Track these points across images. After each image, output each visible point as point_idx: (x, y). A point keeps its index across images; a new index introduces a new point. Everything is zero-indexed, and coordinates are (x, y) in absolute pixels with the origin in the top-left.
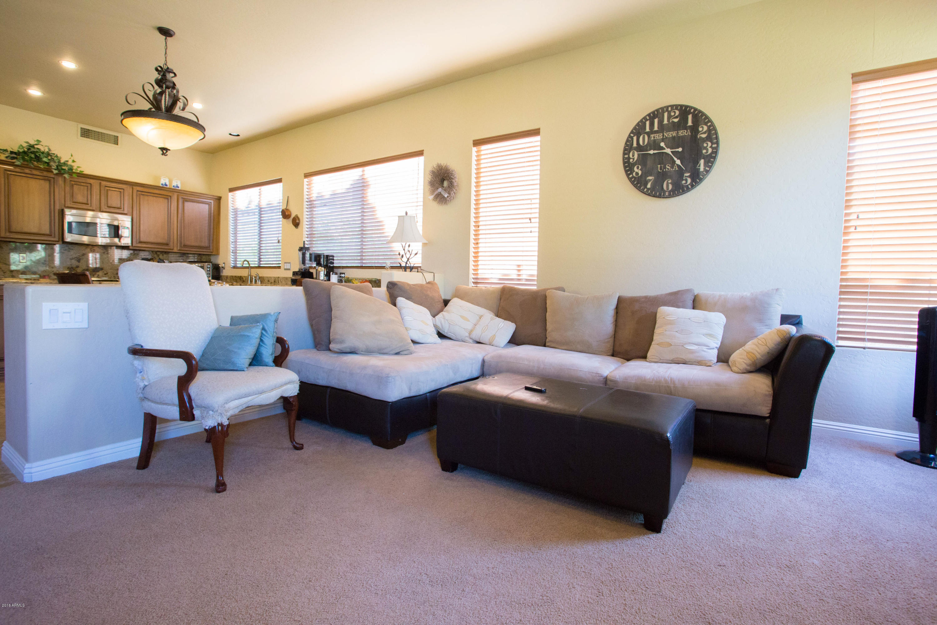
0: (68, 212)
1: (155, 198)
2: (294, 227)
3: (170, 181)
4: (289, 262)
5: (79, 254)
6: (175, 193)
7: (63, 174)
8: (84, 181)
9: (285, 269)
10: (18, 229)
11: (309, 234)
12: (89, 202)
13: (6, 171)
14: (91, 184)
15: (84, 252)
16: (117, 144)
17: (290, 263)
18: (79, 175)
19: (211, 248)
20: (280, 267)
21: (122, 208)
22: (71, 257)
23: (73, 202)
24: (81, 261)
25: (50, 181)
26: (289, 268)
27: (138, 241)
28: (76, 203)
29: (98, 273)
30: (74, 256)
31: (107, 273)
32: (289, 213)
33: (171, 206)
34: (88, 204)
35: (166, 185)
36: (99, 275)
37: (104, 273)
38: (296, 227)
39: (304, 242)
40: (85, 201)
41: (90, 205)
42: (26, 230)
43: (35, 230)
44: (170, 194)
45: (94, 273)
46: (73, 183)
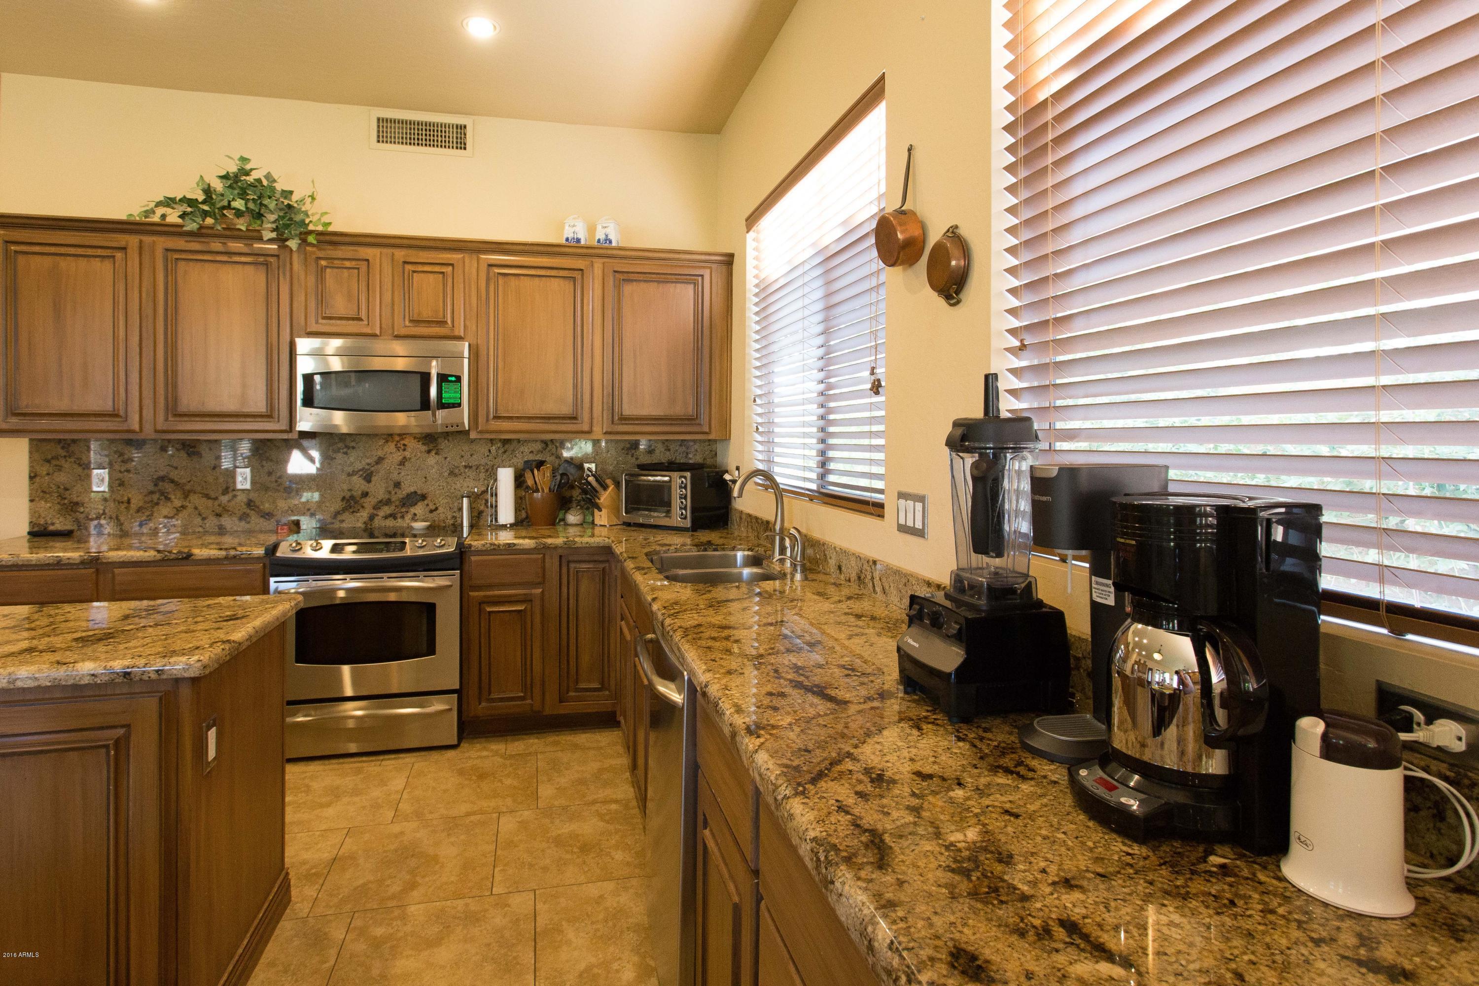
0: (304, 345)
1: (537, 280)
2: (941, 302)
3: (592, 230)
4: (920, 491)
5: (368, 461)
6: (595, 260)
7: (287, 240)
8: (349, 255)
9: (903, 529)
10: (194, 407)
11: (1028, 328)
12: (363, 315)
13: (169, 254)
14: (368, 260)
15: (380, 453)
16: (465, 149)
17: (921, 499)
18: (322, 238)
19: (704, 419)
20: (881, 506)
21: (449, 322)
22: (350, 470)
23: (324, 318)
24: (374, 479)
25: (266, 264)
26: (919, 525)
27: (491, 416)
28: (330, 318)
29: (413, 510)
30: (358, 466)
31: (436, 509)
32: (916, 232)
33: (582, 300)
34: (360, 319)
35: (578, 240)
36: (415, 514)
37: (427, 509)
38: (948, 297)
39: (990, 381)
40: (352, 313)
41: (366, 322)
42: (212, 406)
43: (231, 406)
44: (580, 263)
45: (404, 510)
46: (323, 263)
